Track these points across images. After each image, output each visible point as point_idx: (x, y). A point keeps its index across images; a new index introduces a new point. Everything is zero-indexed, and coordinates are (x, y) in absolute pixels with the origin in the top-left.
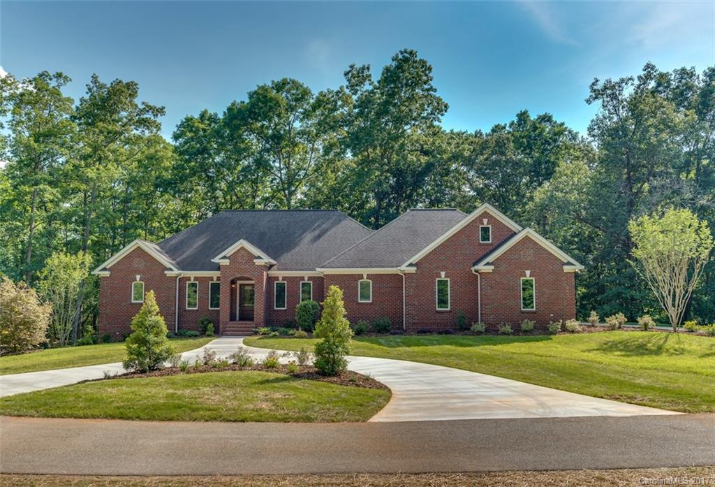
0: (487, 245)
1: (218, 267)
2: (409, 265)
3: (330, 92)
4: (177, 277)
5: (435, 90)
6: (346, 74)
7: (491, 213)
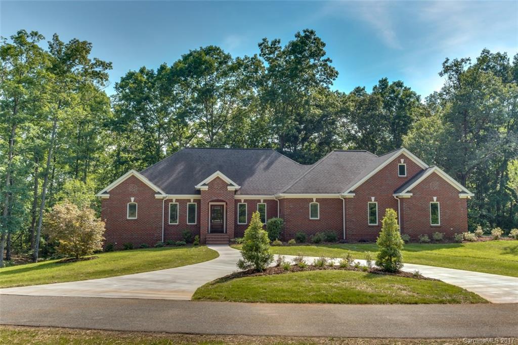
0: (404, 178)
1: (198, 192)
2: (349, 192)
3: (246, 58)
4: (163, 199)
5: (331, 61)
6: (260, 45)
7: (406, 155)
